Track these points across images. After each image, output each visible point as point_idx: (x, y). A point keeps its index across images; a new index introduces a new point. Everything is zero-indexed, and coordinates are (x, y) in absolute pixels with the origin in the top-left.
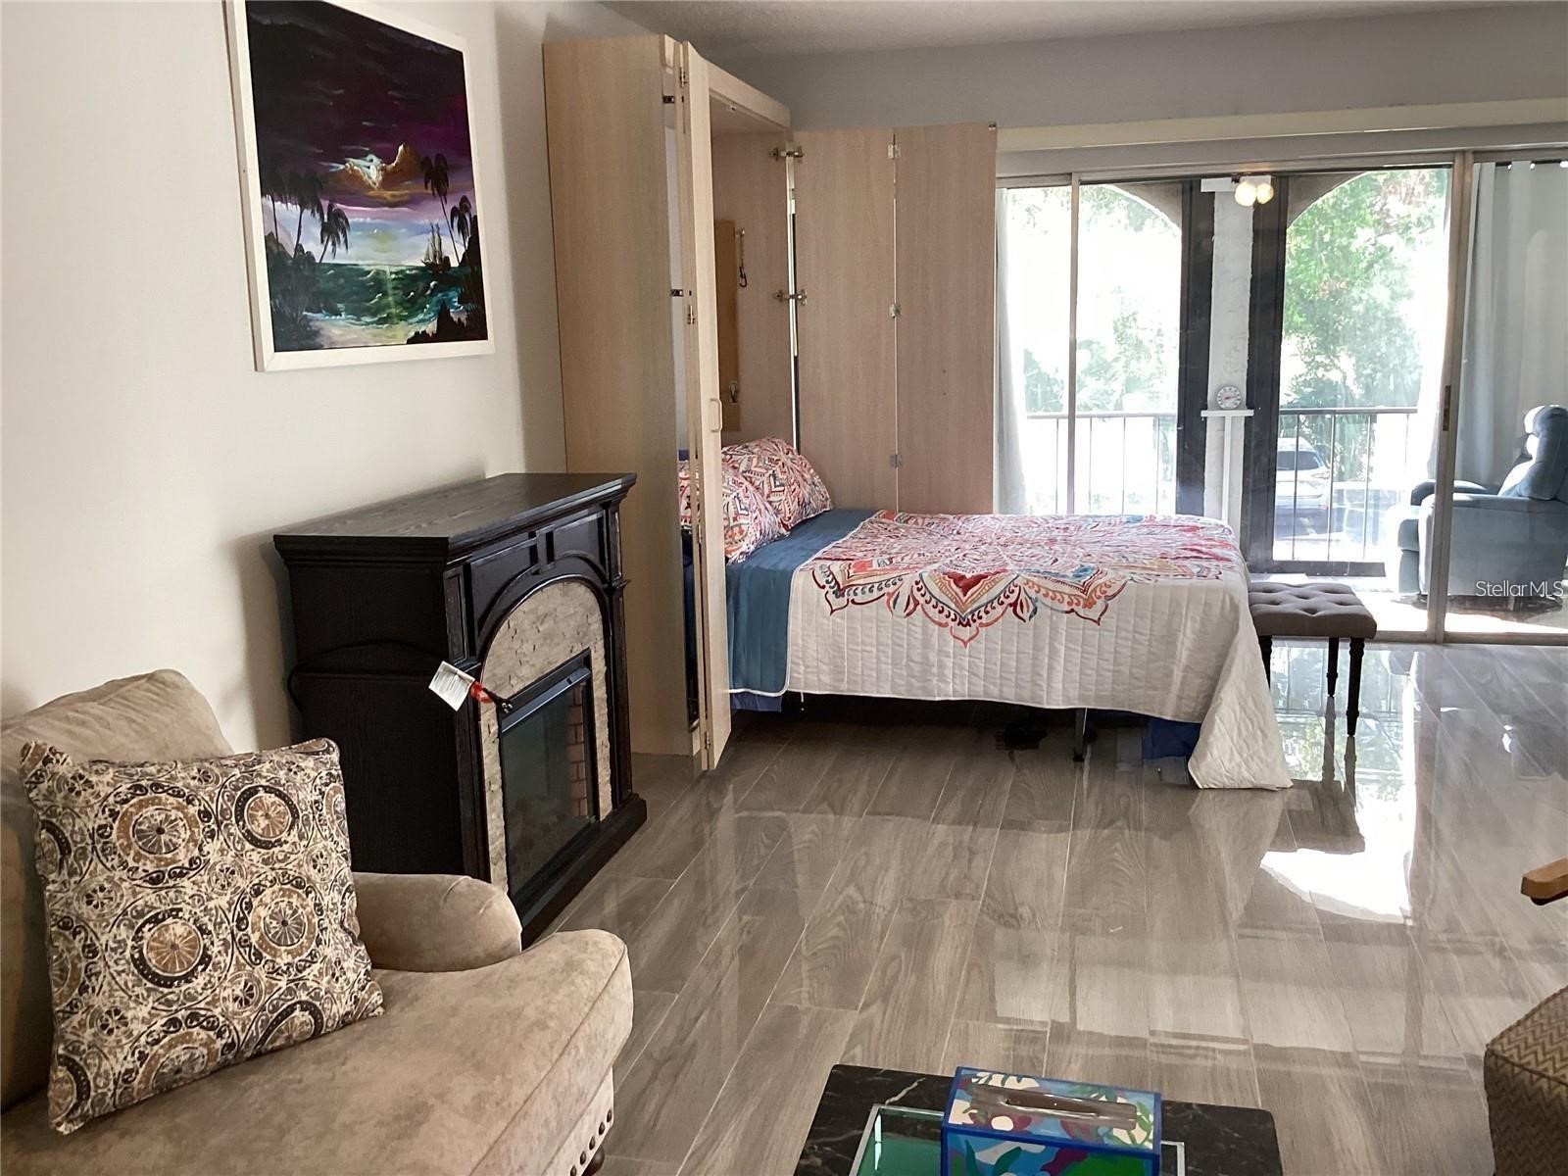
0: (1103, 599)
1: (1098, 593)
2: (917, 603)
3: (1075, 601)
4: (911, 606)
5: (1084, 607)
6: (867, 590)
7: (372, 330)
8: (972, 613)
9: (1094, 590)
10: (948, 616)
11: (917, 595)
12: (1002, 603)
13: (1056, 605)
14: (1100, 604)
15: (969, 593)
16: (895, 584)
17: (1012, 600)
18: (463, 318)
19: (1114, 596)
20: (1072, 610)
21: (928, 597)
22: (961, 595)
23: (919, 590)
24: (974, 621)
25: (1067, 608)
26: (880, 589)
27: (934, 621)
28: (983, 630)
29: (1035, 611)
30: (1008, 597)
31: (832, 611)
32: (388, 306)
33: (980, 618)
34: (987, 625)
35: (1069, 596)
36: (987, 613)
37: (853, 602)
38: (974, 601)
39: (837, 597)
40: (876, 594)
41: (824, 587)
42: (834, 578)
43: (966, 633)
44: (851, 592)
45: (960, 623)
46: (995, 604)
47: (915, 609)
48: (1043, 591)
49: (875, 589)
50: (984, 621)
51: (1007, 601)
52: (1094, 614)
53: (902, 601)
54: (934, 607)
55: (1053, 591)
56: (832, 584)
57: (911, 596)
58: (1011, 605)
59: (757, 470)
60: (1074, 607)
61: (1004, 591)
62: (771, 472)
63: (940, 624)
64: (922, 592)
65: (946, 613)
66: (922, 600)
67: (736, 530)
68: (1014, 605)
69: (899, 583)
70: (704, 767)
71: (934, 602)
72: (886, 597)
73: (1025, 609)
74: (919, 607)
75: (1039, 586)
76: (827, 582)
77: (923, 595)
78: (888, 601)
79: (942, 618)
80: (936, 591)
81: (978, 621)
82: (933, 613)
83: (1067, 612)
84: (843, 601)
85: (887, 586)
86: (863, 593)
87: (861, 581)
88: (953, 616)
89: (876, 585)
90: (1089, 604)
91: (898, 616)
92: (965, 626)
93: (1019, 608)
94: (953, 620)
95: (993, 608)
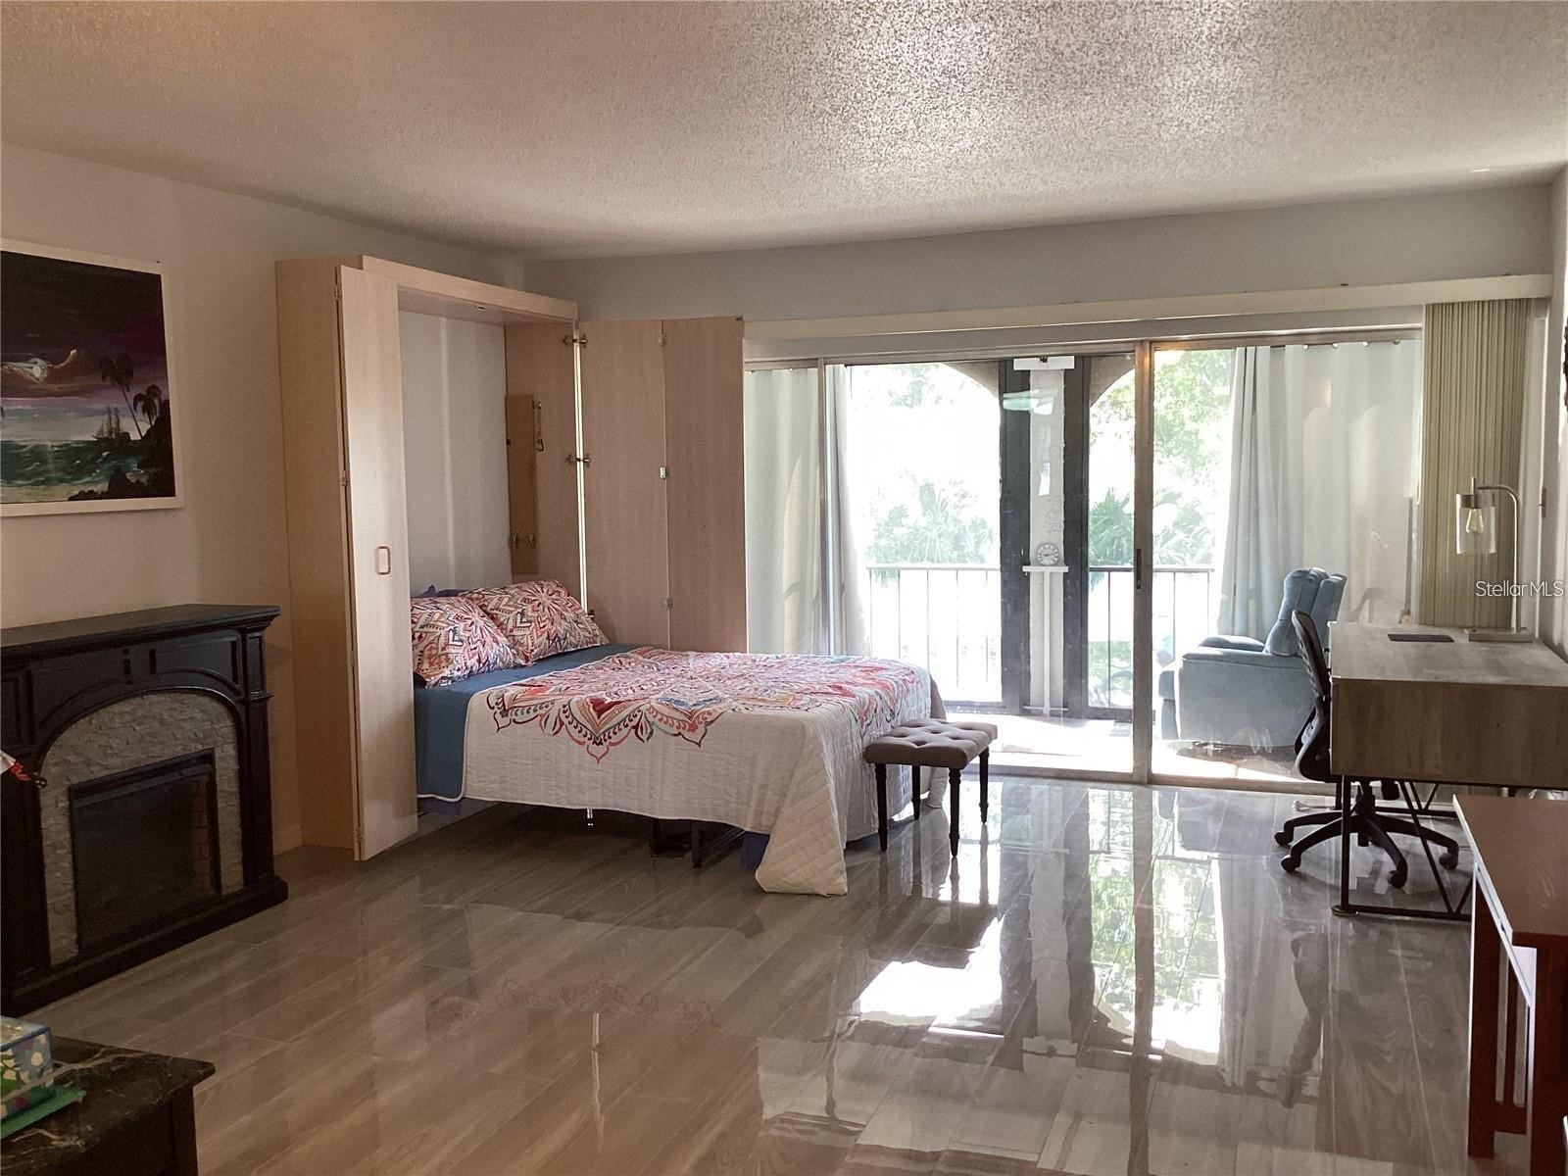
0: (704, 724)
1: (701, 720)
2: (562, 724)
3: (683, 725)
4: (558, 726)
5: (689, 731)
6: (525, 711)
7: (24, 490)
8: (604, 733)
9: (698, 717)
10: (585, 736)
11: (563, 716)
12: (627, 726)
13: (667, 728)
14: (701, 729)
15: (603, 716)
16: (547, 707)
17: (634, 723)
18: (144, 480)
19: (712, 722)
20: (680, 734)
21: (570, 719)
22: (595, 716)
23: (564, 712)
24: (605, 740)
25: (676, 731)
26: (535, 711)
27: (575, 740)
28: (611, 749)
29: (651, 733)
30: (632, 720)
31: (499, 729)
32: (48, 472)
33: (610, 738)
34: (616, 744)
35: (678, 720)
36: (615, 733)
37: (514, 721)
38: (605, 723)
39: (503, 717)
40: (532, 715)
41: (493, 708)
42: (502, 700)
43: (599, 750)
44: (513, 713)
45: (594, 742)
46: (622, 726)
47: (560, 729)
48: (659, 716)
49: (531, 711)
50: (611, 740)
51: (631, 724)
52: (696, 737)
53: (551, 721)
54: (576, 727)
55: (667, 717)
56: (500, 706)
57: (559, 717)
58: (633, 727)
59: (507, 608)
60: (681, 730)
61: (629, 715)
62: (520, 610)
63: (580, 743)
64: (567, 714)
65: (584, 733)
66: (566, 721)
67: (443, 658)
68: (636, 727)
69: (551, 706)
70: (357, 859)
71: (575, 724)
72: (538, 718)
73: (644, 731)
74: (564, 727)
75: (657, 712)
76: (497, 704)
77: (567, 717)
78: (541, 721)
79: (582, 739)
80: (578, 714)
81: (608, 741)
82: (574, 732)
83: (675, 735)
84: (507, 720)
85: (541, 708)
88: (589, 736)
90: (693, 728)
91: (548, 735)
92: (598, 744)
93: (639, 730)
94: (589, 739)
95: (620, 730)
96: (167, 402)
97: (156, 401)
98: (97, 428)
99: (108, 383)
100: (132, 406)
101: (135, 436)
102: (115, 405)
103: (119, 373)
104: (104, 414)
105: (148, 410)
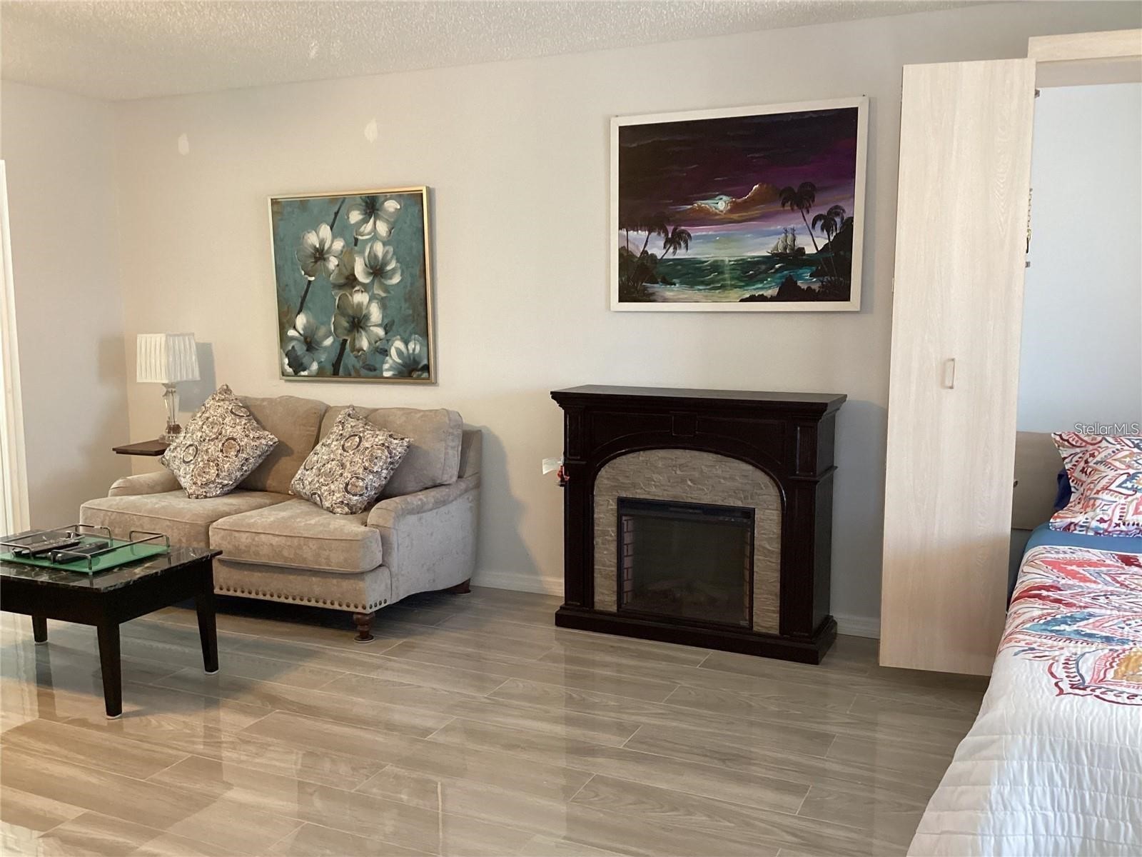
18: (816, 287)
96: (851, 219)
97: (838, 220)
98: (773, 246)
99: (788, 207)
100: (811, 226)
101: (810, 250)
102: (792, 226)
103: (799, 200)
104: (780, 233)
105: (827, 227)
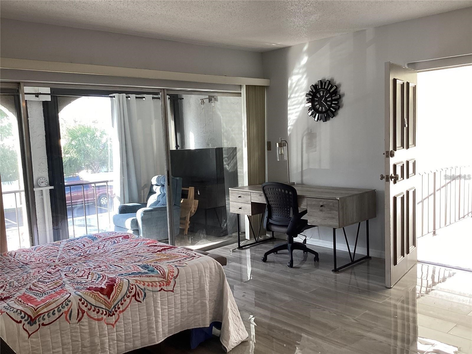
0: (173, 279)
1: (171, 277)
2: (83, 312)
3: (162, 284)
4: (81, 315)
5: (166, 286)
6: (51, 314)
8: (115, 307)
9: (168, 276)
10: (102, 314)
11: (83, 307)
12: (129, 296)
13: (155, 289)
14: (172, 282)
15: (111, 297)
16: (67, 305)
17: (133, 293)
19: (177, 276)
20: (162, 289)
21: (89, 306)
23: (83, 304)
24: (116, 311)
25: (159, 289)
26: (59, 311)
27: (95, 319)
28: (121, 315)
29: (145, 295)
30: (131, 292)
31: (29, 336)
33: (119, 308)
34: (123, 311)
35: (159, 282)
36: (122, 304)
37: (43, 325)
38: (114, 300)
39: (31, 325)
40: (57, 315)
41: (21, 322)
42: (25, 313)
43: (113, 319)
44: (41, 319)
45: (109, 315)
46: (126, 298)
47: (83, 316)
48: (146, 284)
49: (56, 312)
50: (120, 310)
51: (131, 295)
52: (170, 288)
53: (75, 313)
54: (94, 311)
55: (151, 282)
56: (26, 318)
57: (79, 308)
58: (133, 296)
60: (162, 287)
61: (128, 290)
63: (98, 320)
64: (85, 304)
66: (86, 309)
68: (134, 295)
69: (70, 304)
71: (93, 308)
72: (64, 315)
73: (140, 296)
74: (85, 314)
75: (143, 282)
76: (22, 317)
77: (86, 306)
78: (66, 317)
79: (99, 316)
80: (93, 301)
81: (118, 311)
82: (94, 314)
83: (160, 291)
84: (36, 326)
85: (63, 308)
86: (49, 317)
87: (45, 310)
88: (105, 313)
89: (56, 309)
90: (168, 283)
91: (75, 323)
92: (112, 316)
93: (137, 296)
94: (105, 315)
95: (125, 301)
